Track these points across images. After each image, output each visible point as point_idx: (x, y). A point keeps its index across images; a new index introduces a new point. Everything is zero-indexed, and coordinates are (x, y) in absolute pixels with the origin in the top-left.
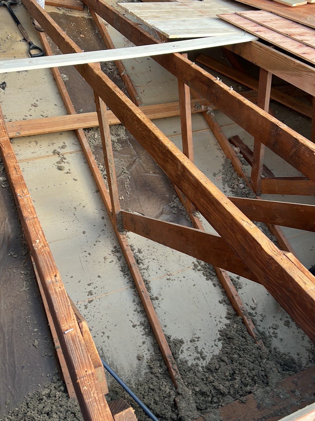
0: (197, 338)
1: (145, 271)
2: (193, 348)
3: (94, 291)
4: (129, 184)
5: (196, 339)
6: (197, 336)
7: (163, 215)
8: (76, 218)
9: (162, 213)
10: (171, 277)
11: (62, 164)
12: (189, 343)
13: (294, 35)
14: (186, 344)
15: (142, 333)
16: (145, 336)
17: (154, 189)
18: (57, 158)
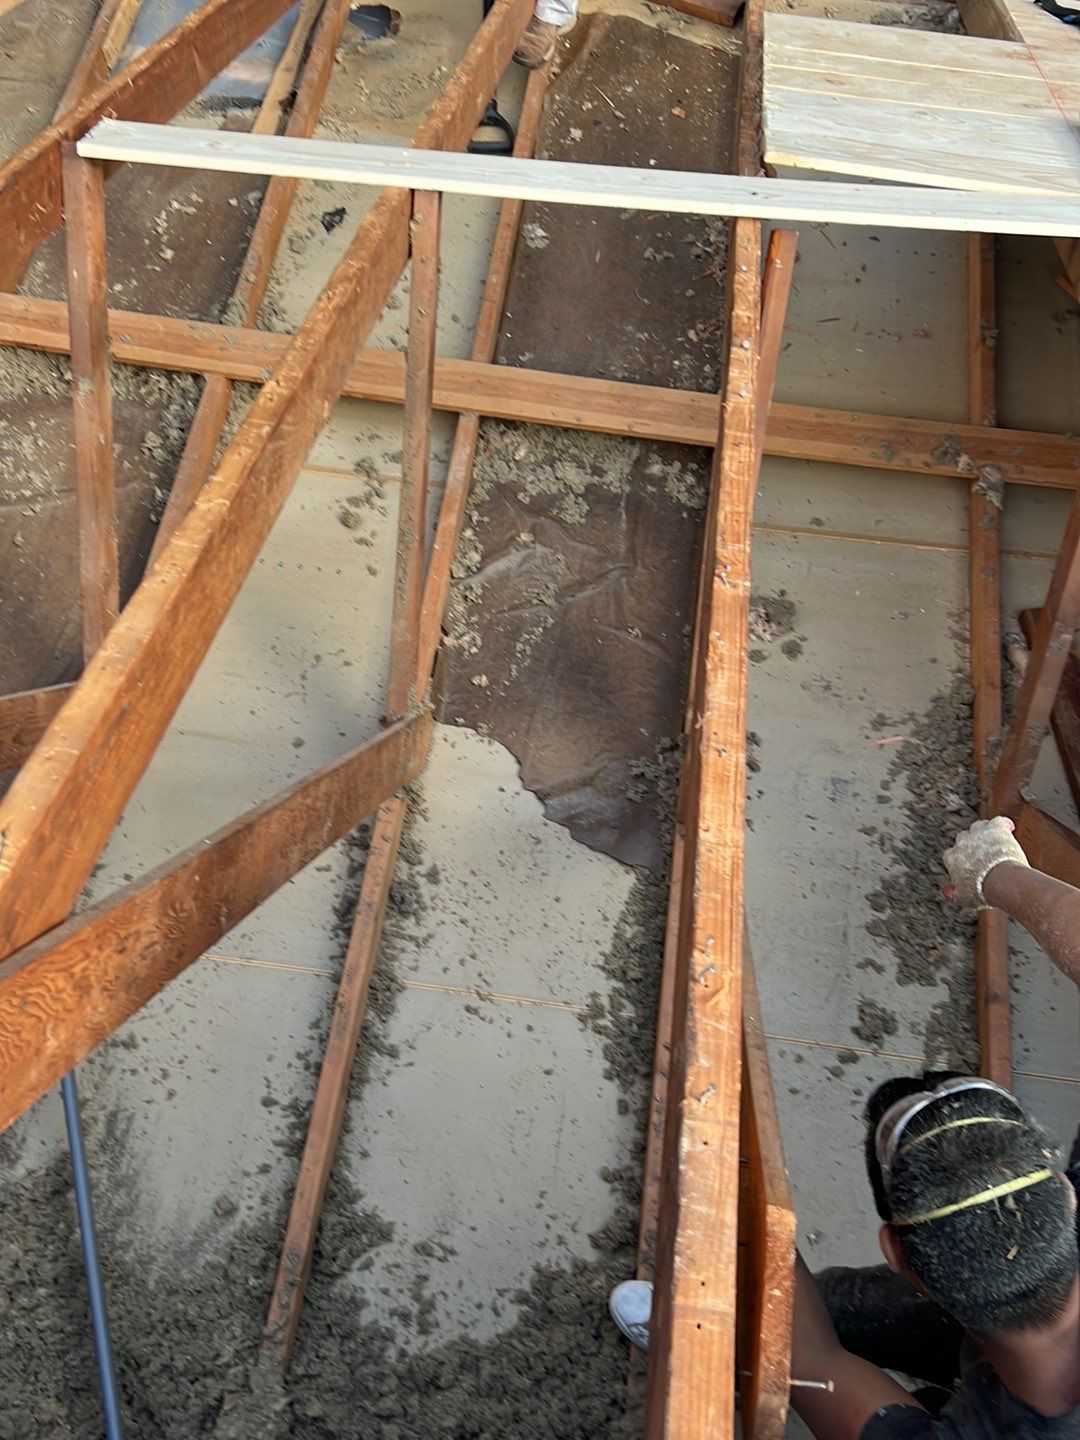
0: (443, 1247)
1: (411, 946)
2: (410, 1273)
4: (536, 646)
5: (439, 1253)
6: (447, 1242)
7: (588, 789)
8: (299, 689)
9: (586, 782)
10: (486, 1009)
12: (407, 1250)
14: (394, 1246)
15: (278, 1136)
16: (279, 1152)
17: (611, 693)
18: (358, 486)
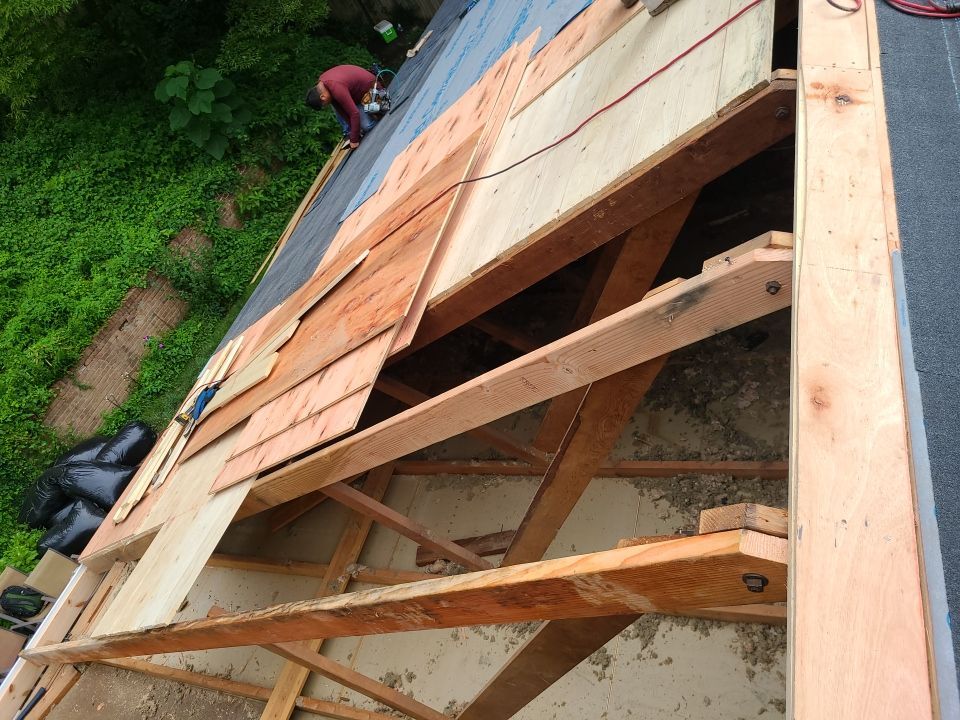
13: (297, 416)
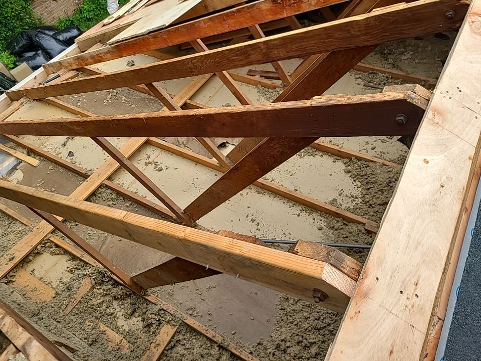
2: (345, 198)
3: (254, 218)
5: (342, 192)
6: (340, 190)
10: (292, 173)
11: (158, 167)
14: (338, 199)
15: (307, 215)
16: (311, 215)
18: (152, 166)
